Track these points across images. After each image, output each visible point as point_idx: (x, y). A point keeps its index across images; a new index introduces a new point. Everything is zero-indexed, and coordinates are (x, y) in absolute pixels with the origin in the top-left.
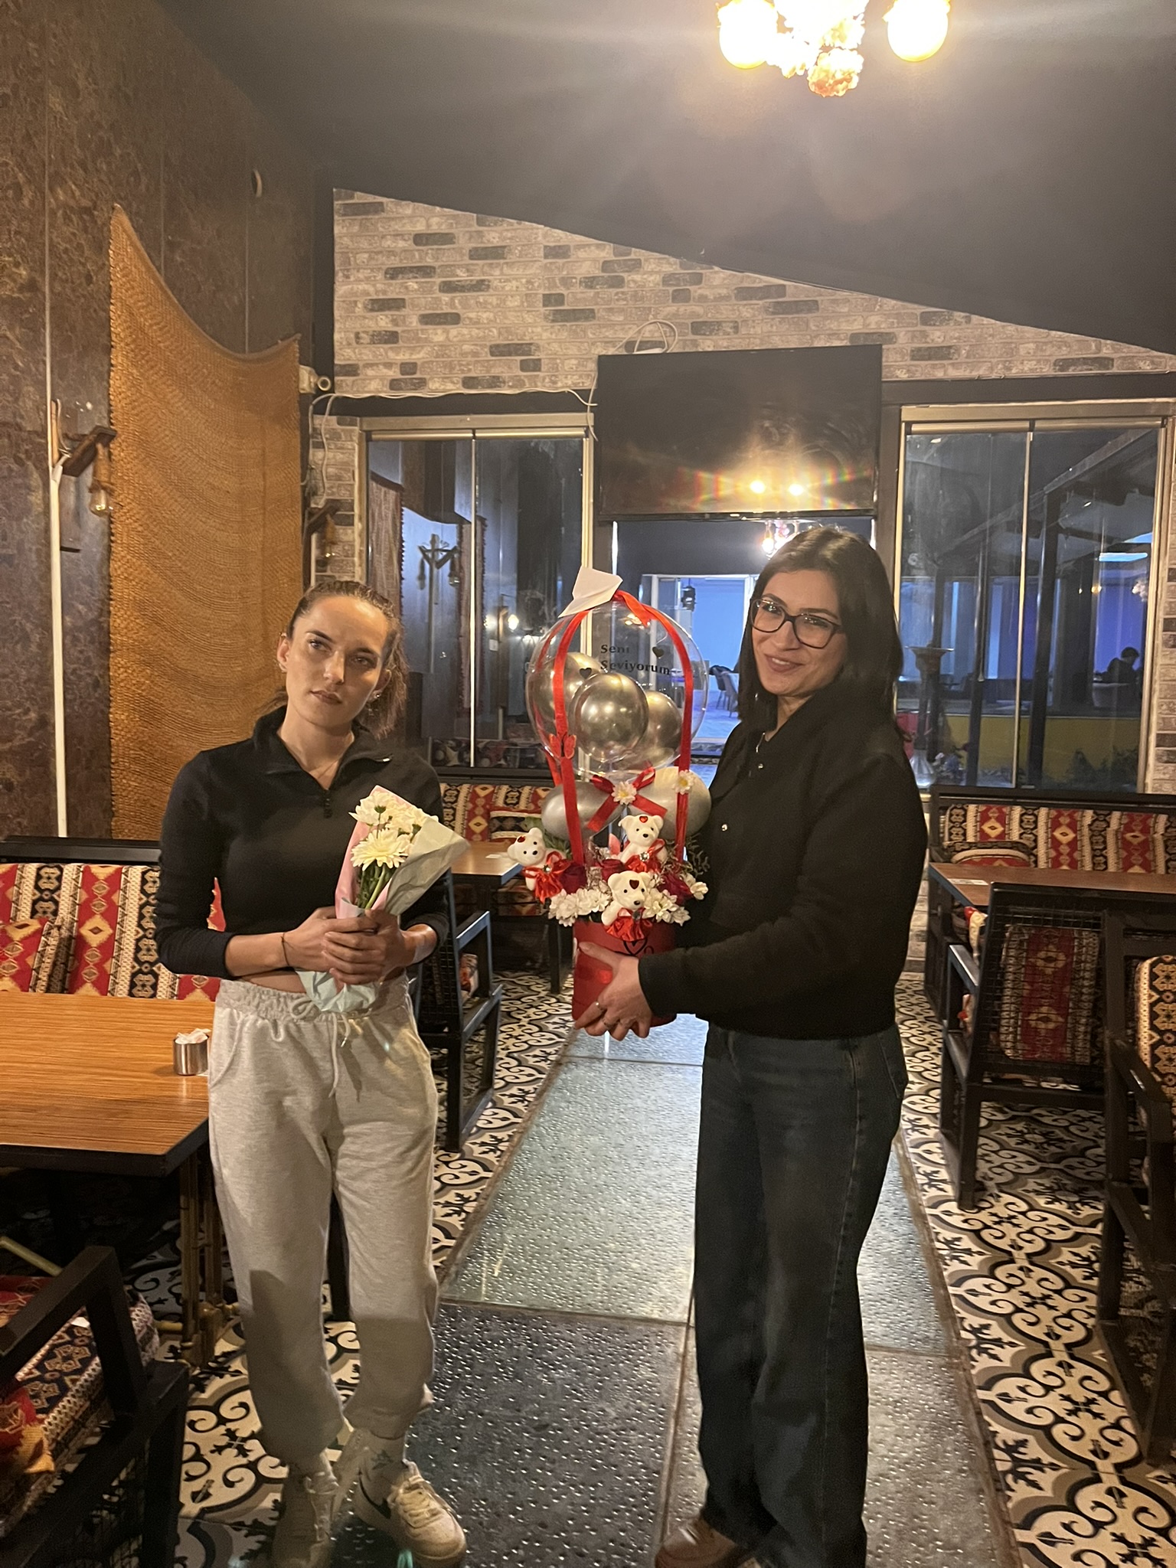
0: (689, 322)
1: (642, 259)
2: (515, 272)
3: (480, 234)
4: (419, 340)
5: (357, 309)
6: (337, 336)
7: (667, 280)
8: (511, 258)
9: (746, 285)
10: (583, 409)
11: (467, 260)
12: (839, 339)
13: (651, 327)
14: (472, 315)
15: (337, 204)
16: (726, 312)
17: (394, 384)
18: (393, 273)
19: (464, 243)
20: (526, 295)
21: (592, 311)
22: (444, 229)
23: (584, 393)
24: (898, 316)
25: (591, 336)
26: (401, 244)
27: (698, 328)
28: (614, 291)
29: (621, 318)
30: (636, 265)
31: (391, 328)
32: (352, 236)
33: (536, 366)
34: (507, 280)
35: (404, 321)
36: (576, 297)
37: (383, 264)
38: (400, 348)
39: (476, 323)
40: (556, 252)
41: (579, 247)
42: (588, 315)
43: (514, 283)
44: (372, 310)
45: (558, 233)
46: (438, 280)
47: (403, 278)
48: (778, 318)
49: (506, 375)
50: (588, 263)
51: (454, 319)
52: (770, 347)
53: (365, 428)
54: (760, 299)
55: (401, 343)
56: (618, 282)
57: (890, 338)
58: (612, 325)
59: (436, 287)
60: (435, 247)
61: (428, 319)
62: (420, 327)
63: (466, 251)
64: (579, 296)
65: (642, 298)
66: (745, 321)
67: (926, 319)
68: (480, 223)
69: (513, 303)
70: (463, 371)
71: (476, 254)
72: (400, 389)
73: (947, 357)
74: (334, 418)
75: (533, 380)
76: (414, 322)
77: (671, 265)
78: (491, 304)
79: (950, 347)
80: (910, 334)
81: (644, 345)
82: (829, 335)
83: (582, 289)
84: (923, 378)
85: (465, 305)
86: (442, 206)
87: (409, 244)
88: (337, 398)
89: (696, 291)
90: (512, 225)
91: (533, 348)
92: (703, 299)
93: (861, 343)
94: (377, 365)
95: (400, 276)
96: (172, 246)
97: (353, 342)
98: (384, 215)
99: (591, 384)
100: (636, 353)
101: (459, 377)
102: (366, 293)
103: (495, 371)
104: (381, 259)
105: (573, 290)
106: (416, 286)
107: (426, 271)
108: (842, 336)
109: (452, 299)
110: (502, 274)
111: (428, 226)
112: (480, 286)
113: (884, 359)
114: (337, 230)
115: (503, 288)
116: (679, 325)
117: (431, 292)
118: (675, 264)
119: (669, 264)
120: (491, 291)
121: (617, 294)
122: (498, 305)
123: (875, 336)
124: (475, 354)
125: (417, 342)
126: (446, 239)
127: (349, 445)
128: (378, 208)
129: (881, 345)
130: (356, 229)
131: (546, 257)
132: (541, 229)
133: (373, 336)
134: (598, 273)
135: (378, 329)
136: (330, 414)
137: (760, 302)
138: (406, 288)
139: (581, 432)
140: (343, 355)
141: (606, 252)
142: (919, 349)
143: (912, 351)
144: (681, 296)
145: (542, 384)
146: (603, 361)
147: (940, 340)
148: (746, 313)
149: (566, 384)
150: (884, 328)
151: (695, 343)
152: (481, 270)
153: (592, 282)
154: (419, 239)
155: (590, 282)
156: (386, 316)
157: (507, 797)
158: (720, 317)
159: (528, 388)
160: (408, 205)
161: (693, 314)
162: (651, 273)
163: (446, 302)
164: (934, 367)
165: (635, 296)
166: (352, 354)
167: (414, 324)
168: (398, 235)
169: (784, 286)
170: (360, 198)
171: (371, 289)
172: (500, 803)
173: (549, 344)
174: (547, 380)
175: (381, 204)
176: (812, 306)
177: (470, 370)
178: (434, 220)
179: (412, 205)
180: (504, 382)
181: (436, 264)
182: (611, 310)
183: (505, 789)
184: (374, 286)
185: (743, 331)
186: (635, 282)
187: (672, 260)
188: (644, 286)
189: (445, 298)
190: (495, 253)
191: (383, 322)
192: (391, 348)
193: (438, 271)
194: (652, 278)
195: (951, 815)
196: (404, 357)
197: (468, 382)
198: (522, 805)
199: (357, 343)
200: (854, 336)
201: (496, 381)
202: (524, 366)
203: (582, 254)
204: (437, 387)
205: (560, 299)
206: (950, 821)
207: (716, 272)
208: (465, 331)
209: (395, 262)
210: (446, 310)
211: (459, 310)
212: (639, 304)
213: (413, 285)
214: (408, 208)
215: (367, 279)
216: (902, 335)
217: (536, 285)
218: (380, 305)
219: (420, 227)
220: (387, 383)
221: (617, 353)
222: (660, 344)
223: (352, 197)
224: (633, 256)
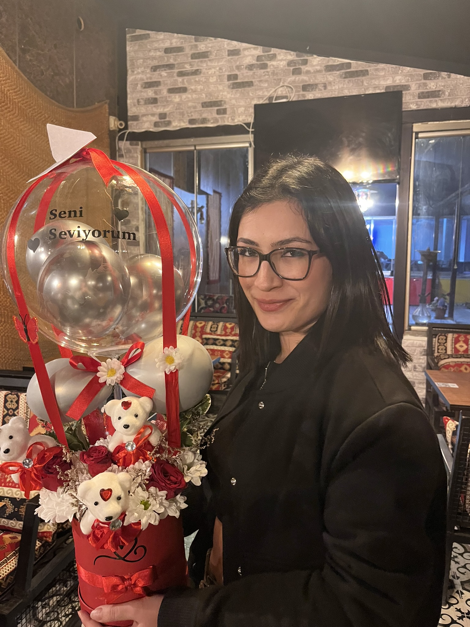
0: (301, 85)
1: (277, 53)
2: (213, 64)
3: (196, 46)
4: (167, 101)
5: (138, 88)
6: (129, 101)
7: (290, 64)
8: (212, 57)
9: (330, 63)
10: (248, 132)
11: (190, 60)
12: (379, 89)
13: (281, 89)
14: (193, 87)
15: (128, 36)
16: (320, 79)
17: (156, 124)
18: (155, 69)
19: (189, 51)
20: (219, 76)
21: (252, 82)
22: (179, 45)
23: (248, 125)
24: (411, 76)
25: (251, 95)
26: (158, 54)
27: (306, 88)
28: (262, 71)
29: (266, 85)
30: (273, 57)
31: (154, 96)
32: (135, 52)
33: (224, 111)
34: (210, 69)
35: (160, 92)
36: (244, 75)
37: (150, 64)
38: (158, 106)
39: (195, 91)
40: (234, 53)
41: (245, 49)
42: (250, 84)
43: (213, 70)
44: (145, 88)
45: (235, 43)
46: (176, 71)
47: (159, 71)
48: (347, 80)
49: (209, 117)
50: (250, 57)
51: (184, 90)
52: (342, 95)
53: (144, 146)
54: (338, 70)
55: (159, 104)
56: (264, 66)
57: (407, 87)
58: (261, 89)
59: (175, 75)
60: (175, 54)
61: (172, 91)
62: (168, 95)
63: (189, 55)
64: (245, 74)
65: (277, 74)
66: (330, 83)
67: (426, 77)
68: (196, 40)
69: (213, 80)
70: (189, 116)
71: (195, 56)
72: (159, 126)
73: (438, 96)
74: (128, 142)
75: (223, 119)
76: (165, 92)
77: (291, 56)
78: (202, 81)
79: (439, 91)
80: (417, 85)
81: (277, 98)
82: (374, 87)
83: (247, 71)
84: (425, 108)
85: (189, 82)
86: (178, 33)
87: (161, 53)
88: (129, 133)
89: (304, 68)
90: (212, 40)
91: (223, 103)
92: (308, 72)
93: (392, 90)
94: (148, 115)
95: (158, 70)
96: (24, 51)
97: (137, 104)
98: (150, 40)
99: (251, 120)
100: (274, 102)
101: (187, 119)
102: (142, 79)
103: (205, 115)
104: (149, 62)
105: (242, 71)
106: (165, 74)
107: (170, 66)
108: (381, 88)
109: (183, 80)
110: (207, 65)
111: (171, 43)
112: (196, 72)
113: (403, 99)
114: (128, 49)
115: (208, 73)
116: (296, 87)
117: (173, 76)
118: (294, 54)
119: (291, 55)
120: (202, 75)
121: (264, 72)
122: (205, 82)
123: (399, 87)
124: (195, 107)
125: (167, 102)
126: (179, 49)
127: (135, 155)
128: (147, 37)
129: (402, 91)
130: (136, 48)
131: (229, 55)
132: (226, 41)
133: (146, 100)
134: (254, 62)
135: (148, 97)
136: (127, 140)
137: (338, 72)
138: (161, 76)
139: (248, 145)
140: (132, 111)
141: (258, 51)
142: (423, 93)
143: (419, 94)
144: (297, 72)
145: (227, 121)
146: (257, 107)
147: (434, 88)
148: (330, 78)
149: (239, 120)
150: (404, 82)
151: (304, 96)
152: (197, 64)
153: (251, 67)
154: (167, 51)
155: (250, 67)
156: (152, 90)
157: (211, 327)
158: (317, 81)
159: (221, 123)
160: (161, 34)
161: (303, 81)
162: (281, 60)
163: (180, 82)
164: (431, 102)
165: (274, 73)
166: (136, 110)
167: (165, 93)
168: (156, 49)
169: (350, 63)
170: (139, 32)
171: (145, 78)
172: (208, 330)
173: (230, 100)
174: (230, 119)
175: (148, 34)
176: (364, 73)
177: (192, 116)
178: (174, 41)
179: (163, 34)
180: (209, 121)
181: (175, 63)
182: (260, 81)
183: (210, 323)
184: (146, 75)
185: (329, 88)
186: (273, 65)
187: (292, 53)
188: (278, 68)
189: (180, 79)
190: (204, 55)
191: (150, 93)
192: (155, 106)
193: (176, 66)
194: (282, 63)
195: (439, 339)
196: (160, 110)
197: (191, 121)
198: (219, 332)
199: (138, 104)
200: (387, 87)
201: (204, 120)
202: (219, 112)
203: (246, 53)
204: (176, 125)
205: (236, 77)
206: (438, 342)
207: (315, 58)
208: (190, 96)
209: (155, 63)
210: (180, 85)
211: (186, 85)
212: (275, 77)
213: (164, 74)
214: (161, 36)
215: (143, 72)
216: (413, 85)
217: (224, 70)
218: (149, 85)
219: (167, 45)
220: (153, 124)
221: (264, 103)
222: (286, 97)
223: (135, 32)
224: (272, 52)
